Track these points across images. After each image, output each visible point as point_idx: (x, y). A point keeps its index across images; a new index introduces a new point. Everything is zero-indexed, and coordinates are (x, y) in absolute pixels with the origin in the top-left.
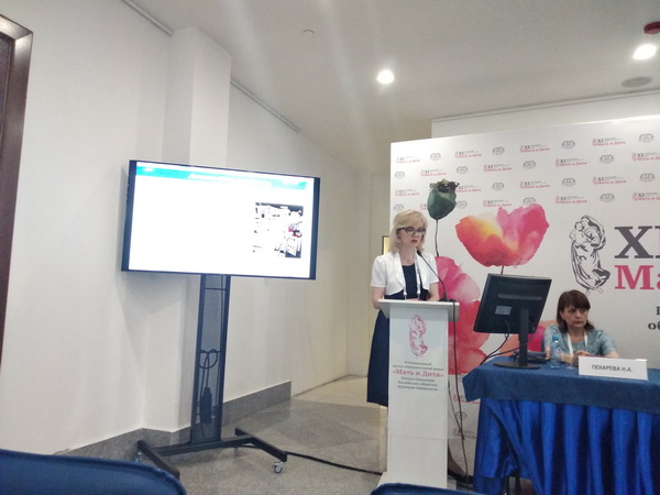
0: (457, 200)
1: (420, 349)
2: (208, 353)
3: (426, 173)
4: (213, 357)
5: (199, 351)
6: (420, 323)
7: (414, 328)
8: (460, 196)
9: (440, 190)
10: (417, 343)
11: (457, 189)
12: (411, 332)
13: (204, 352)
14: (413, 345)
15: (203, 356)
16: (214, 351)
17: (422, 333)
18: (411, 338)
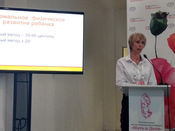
0: (168, 23)
1: (148, 114)
2: (20, 120)
3: (148, 7)
4: (23, 122)
5: (15, 119)
6: (147, 98)
7: (144, 101)
8: (169, 21)
9: (158, 18)
10: (146, 110)
11: (168, 16)
12: (142, 104)
13: (18, 119)
14: (143, 112)
15: (17, 122)
16: (23, 119)
17: (148, 104)
18: (142, 107)
